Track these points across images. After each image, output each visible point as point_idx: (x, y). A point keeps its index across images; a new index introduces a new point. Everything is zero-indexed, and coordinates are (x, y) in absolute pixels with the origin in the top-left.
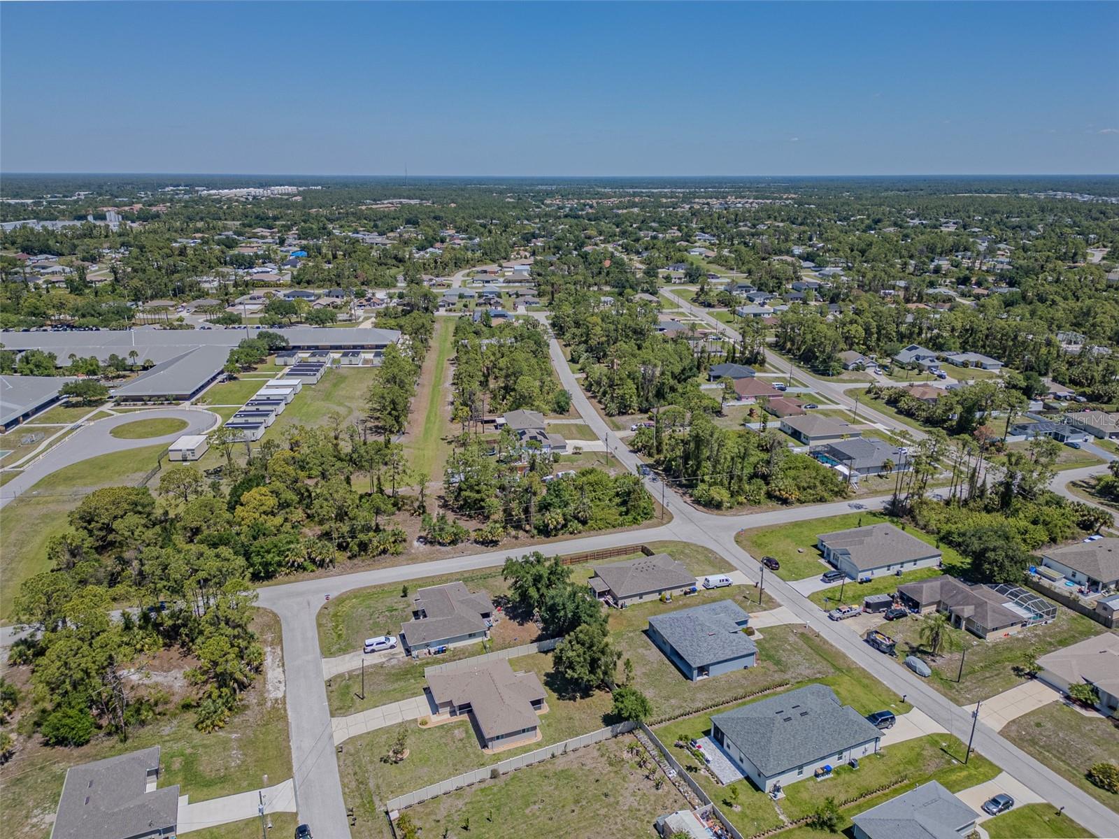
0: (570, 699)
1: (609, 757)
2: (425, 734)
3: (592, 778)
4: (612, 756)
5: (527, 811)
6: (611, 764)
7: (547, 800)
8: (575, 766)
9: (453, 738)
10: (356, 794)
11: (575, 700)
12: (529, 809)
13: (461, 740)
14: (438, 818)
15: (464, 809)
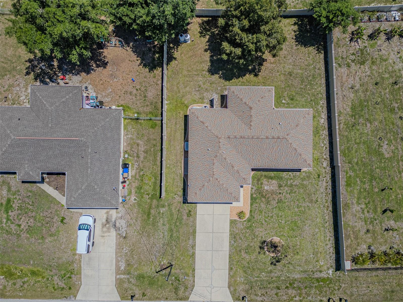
0: (261, 64)
1: (353, 61)
2: (257, 217)
3: (371, 87)
4: (353, 57)
5: (387, 156)
6: (363, 63)
7: (381, 134)
8: (352, 95)
9: (273, 193)
10: (304, 291)
11: (264, 60)
12: (385, 153)
13: (280, 186)
14: (365, 230)
15: (363, 206)
